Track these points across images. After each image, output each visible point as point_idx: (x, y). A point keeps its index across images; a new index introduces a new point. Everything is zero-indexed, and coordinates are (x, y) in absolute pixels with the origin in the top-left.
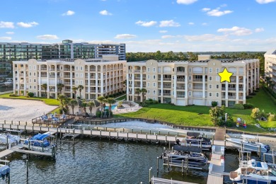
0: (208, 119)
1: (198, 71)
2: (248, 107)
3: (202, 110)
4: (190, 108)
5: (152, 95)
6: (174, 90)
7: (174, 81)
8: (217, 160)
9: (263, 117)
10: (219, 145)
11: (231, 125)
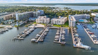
0: (60, 26)
1: (59, 21)
2: (64, 25)
3: (60, 25)
4: (58, 25)
5: (54, 23)
6: (57, 23)
7: (57, 22)
8: (61, 29)
9: (66, 26)
10: (61, 28)
11: (63, 27)
